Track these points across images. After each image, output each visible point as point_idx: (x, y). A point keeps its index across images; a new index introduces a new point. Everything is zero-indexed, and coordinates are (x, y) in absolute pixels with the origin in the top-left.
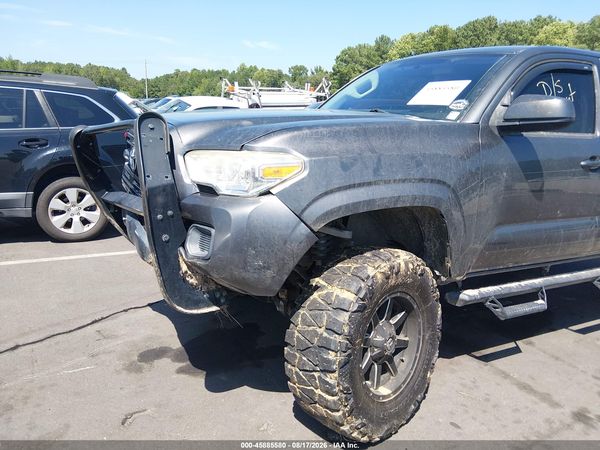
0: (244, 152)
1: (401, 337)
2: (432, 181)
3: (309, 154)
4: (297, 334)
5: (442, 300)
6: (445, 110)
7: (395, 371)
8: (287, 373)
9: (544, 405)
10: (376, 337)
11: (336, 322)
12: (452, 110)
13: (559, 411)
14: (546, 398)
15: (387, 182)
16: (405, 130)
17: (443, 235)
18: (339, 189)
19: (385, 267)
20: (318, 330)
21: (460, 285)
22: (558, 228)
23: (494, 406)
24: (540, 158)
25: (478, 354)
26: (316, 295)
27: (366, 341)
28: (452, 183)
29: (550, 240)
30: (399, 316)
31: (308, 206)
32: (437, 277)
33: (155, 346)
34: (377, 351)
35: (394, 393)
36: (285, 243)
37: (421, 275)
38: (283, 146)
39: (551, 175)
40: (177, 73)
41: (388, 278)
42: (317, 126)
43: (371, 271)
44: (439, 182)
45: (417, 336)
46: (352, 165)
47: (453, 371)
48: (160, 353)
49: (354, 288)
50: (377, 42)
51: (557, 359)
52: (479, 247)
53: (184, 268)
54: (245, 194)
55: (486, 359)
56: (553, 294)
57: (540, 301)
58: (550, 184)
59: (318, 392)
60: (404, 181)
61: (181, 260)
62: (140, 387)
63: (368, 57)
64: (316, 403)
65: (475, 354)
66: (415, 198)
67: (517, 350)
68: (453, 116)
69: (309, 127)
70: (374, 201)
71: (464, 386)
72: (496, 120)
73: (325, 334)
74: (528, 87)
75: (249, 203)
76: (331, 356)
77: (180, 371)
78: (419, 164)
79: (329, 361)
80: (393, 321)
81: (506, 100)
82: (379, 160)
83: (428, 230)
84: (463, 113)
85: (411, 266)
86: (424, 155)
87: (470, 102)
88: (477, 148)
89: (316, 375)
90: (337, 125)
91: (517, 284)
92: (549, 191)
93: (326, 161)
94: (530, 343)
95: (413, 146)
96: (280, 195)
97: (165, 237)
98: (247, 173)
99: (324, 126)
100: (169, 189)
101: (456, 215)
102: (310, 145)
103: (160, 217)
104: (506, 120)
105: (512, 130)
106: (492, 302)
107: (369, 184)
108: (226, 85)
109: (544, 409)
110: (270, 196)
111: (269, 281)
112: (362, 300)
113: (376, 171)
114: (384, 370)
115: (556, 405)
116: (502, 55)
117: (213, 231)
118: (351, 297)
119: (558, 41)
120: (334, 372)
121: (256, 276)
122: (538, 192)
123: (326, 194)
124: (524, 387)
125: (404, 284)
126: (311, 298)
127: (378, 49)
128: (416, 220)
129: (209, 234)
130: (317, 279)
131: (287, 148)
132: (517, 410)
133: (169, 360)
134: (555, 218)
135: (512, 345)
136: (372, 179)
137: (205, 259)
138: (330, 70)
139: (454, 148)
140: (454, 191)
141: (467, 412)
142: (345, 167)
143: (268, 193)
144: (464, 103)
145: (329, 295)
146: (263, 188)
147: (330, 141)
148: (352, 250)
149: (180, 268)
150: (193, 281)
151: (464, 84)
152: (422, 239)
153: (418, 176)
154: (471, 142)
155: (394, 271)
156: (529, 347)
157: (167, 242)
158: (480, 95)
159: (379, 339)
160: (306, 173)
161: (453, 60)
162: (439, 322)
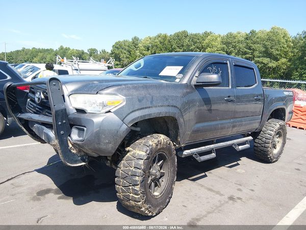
0: (98, 95)
1: (162, 171)
2: (172, 106)
3: (125, 95)
4: (121, 171)
5: (177, 155)
6: (174, 78)
7: (160, 185)
8: (116, 189)
9: (218, 195)
10: (153, 171)
11: (138, 164)
12: (177, 78)
13: (223, 197)
14: (218, 193)
15: (156, 107)
16: (160, 86)
17: (176, 127)
18: (138, 110)
19: (156, 141)
20: (131, 168)
21: (183, 148)
22: (218, 124)
23: (199, 198)
24: (210, 96)
25: (191, 178)
26: (128, 154)
27: (149, 172)
28: (179, 107)
29: (215, 129)
30: (161, 162)
31: (126, 117)
32: (174, 145)
33: (44, 188)
34: (153, 177)
35: (160, 194)
36: (117, 132)
37: (169, 144)
38: (114, 93)
39: (214, 104)
40: (24, 49)
41: (157, 146)
42: (127, 84)
43: (151, 143)
44: (175, 106)
45: (168, 170)
46: (143, 100)
47: (182, 186)
48: (48, 191)
49: (145, 150)
50: (132, 39)
51: (221, 178)
52: (189, 133)
53: (70, 146)
54: (99, 112)
55: (194, 180)
56: (218, 151)
57: (213, 154)
58: (214, 107)
59: (131, 195)
60: (162, 106)
61: (69, 142)
62: (42, 206)
63: (129, 46)
64: (130, 200)
65: (190, 178)
66: (166, 113)
67: (206, 176)
68: (177, 80)
69: (125, 85)
70: (151, 114)
71: (186, 191)
72: (194, 82)
73: (134, 170)
74: (204, 70)
75: (101, 116)
76: (137, 178)
77: (60, 198)
78: (167, 100)
79: (136, 181)
80: (159, 164)
81: (197, 74)
82: (152, 98)
83: (171, 126)
84: (181, 79)
85: (165, 140)
86: (168, 96)
87: (184, 75)
88: (188, 93)
89: (130, 187)
90: (135, 84)
91: (204, 147)
92: (214, 110)
93: (132, 98)
94: (210, 173)
95: (164, 92)
96: (115, 113)
97: (62, 132)
98: (100, 103)
99: (130, 84)
100: (64, 111)
101: (182, 120)
102: (125, 92)
103: (60, 123)
104: (197, 83)
105: (199, 86)
106: (195, 155)
107: (149, 107)
108: (59, 58)
109: (218, 197)
110: (110, 113)
111: (110, 149)
112: (148, 154)
113: (151, 102)
114: (156, 185)
115: (222, 195)
116: (194, 57)
117: (85, 129)
118: (144, 153)
119: (214, 43)
120: (138, 185)
121: (105, 147)
122: (210, 110)
123: (133, 111)
124: (210, 190)
125: (163, 148)
126: (127, 156)
127: (133, 43)
128: (166, 122)
129: (83, 130)
130: (128, 148)
131: (116, 93)
132: (208, 198)
133: (53, 194)
134: (216, 120)
135: (203, 174)
136: (150, 106)
137: (81, 141)
138: (110, 52)
139: (179, 93)
140: (180, 110)
141: (189, 201)
142: (140, 101)
143: (109, 111)
144: (181, 75)
145: (134, 154)
146: (107, 110)
147: (133, 90)
148: (142, 135)
149: (68, 146)
150: (74, 151)
151: (180, 68)
152: (168, 129)
153: (167, 104)
154: (185, 91)
155: (159, 143)
156: (210, 174)
157: (63, 134)
158: (187, 72)
159: (154, 171)
160: (124, 103)
161: (176, 57)
162: (176, 164)
